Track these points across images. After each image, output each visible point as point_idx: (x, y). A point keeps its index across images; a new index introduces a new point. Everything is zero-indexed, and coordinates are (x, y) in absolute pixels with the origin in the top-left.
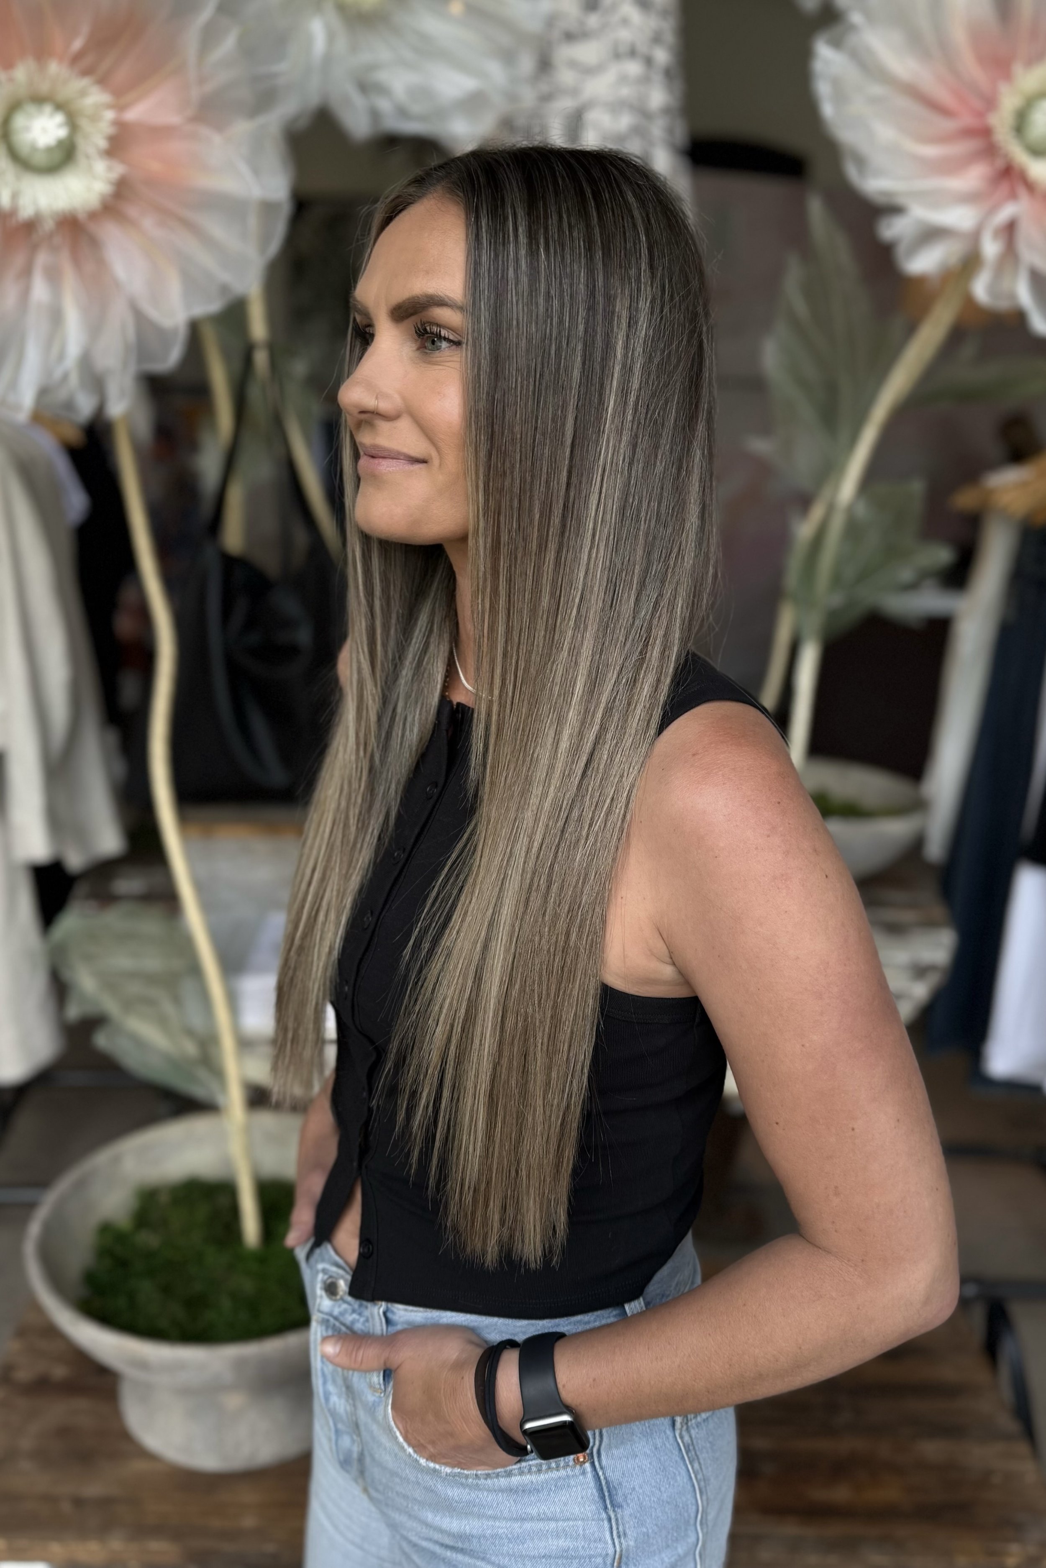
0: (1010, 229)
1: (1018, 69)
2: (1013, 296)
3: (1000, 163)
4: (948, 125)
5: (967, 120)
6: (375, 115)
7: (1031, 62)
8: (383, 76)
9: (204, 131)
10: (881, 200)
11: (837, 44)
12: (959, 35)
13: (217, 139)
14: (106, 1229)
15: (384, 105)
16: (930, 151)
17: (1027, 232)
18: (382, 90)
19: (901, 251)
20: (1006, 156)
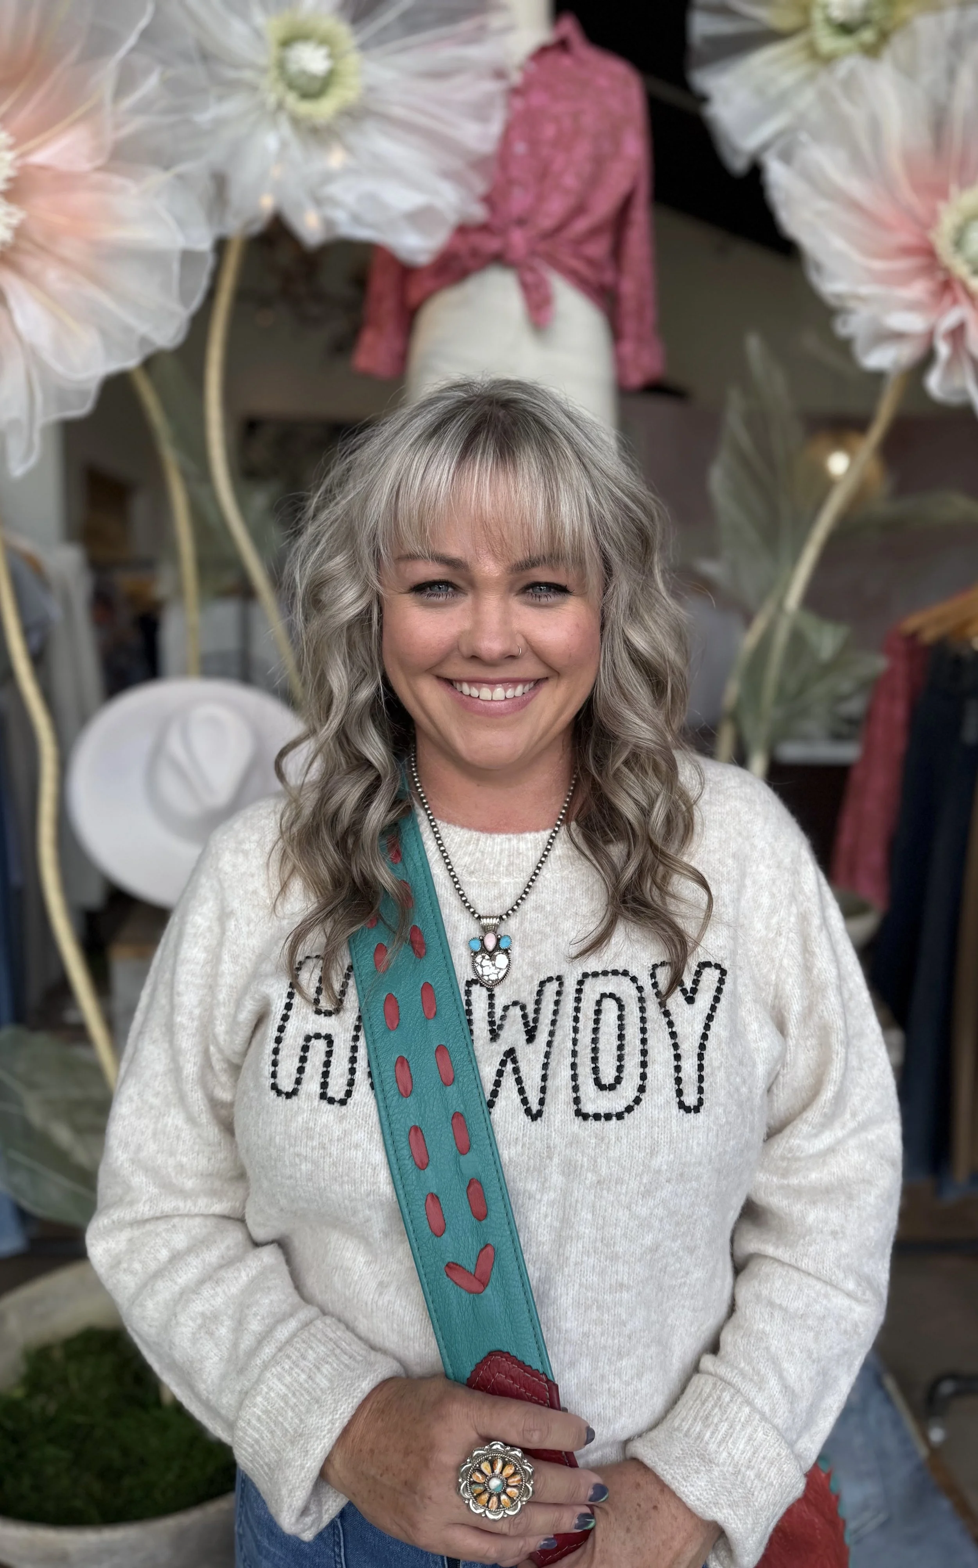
0: (958, 334)
1: (953, 189)
2: (964, 391)
3: (940, 276)
4: (892, 240)
5: (906, 237)
6: (328, 224)
7: (964, 184)
9: (117, 181)
10: (833, 302)
11: (787, 160)
12: (896, 164)
13: (133, 188)
15: (339, 214)
16: (878, 265)
17: (973, 334)
18: (334, 202)
19: (859, 347)
20: (947, 270)
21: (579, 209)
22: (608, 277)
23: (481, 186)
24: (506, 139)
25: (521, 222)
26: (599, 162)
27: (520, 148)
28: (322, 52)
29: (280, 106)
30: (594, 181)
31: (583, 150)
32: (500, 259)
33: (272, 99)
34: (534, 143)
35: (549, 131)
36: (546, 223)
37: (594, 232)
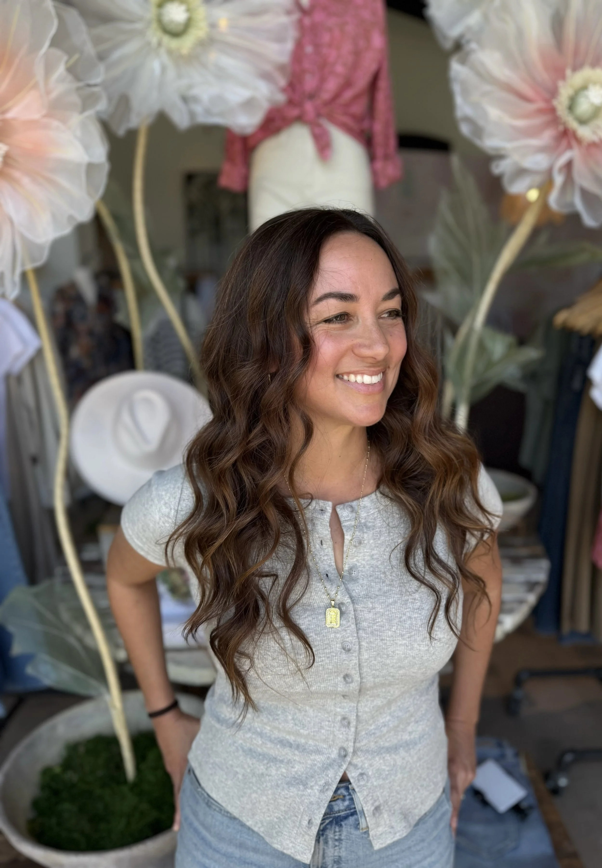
0: (569, 166)
1: (568, 72)
2: (572, 205)
3: (561, 128)
4: (531, 107)
5: (540, 104)
6: (192, 114)
7: (576, 69)
8: (195, 92)
10: (492, 152)
11: (463, 62)
12: (534, 55)
13: (62, 127)
14: (47, 772)
15: (198, 109)
16: (520, 123)
17: (578, 167)
18: (196, 99)
19: (505, 181)
20: (564, 124)
21: (347, 84)
22: (366, 124)
23: (283, 82)
24: (299, 45)
25: (312, 96)
26: (357, 54)
27: (309, 49)
28: (183, 8)
29: (160, 44)
30: (355, 66)
31: (347, 47)
32: (300, 119)
33: (154, 41)
34: (317, 46)
35: (326, 38)
36: (326, 96)
37: (356, 97)
